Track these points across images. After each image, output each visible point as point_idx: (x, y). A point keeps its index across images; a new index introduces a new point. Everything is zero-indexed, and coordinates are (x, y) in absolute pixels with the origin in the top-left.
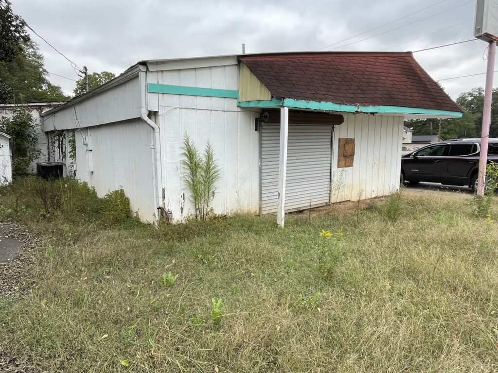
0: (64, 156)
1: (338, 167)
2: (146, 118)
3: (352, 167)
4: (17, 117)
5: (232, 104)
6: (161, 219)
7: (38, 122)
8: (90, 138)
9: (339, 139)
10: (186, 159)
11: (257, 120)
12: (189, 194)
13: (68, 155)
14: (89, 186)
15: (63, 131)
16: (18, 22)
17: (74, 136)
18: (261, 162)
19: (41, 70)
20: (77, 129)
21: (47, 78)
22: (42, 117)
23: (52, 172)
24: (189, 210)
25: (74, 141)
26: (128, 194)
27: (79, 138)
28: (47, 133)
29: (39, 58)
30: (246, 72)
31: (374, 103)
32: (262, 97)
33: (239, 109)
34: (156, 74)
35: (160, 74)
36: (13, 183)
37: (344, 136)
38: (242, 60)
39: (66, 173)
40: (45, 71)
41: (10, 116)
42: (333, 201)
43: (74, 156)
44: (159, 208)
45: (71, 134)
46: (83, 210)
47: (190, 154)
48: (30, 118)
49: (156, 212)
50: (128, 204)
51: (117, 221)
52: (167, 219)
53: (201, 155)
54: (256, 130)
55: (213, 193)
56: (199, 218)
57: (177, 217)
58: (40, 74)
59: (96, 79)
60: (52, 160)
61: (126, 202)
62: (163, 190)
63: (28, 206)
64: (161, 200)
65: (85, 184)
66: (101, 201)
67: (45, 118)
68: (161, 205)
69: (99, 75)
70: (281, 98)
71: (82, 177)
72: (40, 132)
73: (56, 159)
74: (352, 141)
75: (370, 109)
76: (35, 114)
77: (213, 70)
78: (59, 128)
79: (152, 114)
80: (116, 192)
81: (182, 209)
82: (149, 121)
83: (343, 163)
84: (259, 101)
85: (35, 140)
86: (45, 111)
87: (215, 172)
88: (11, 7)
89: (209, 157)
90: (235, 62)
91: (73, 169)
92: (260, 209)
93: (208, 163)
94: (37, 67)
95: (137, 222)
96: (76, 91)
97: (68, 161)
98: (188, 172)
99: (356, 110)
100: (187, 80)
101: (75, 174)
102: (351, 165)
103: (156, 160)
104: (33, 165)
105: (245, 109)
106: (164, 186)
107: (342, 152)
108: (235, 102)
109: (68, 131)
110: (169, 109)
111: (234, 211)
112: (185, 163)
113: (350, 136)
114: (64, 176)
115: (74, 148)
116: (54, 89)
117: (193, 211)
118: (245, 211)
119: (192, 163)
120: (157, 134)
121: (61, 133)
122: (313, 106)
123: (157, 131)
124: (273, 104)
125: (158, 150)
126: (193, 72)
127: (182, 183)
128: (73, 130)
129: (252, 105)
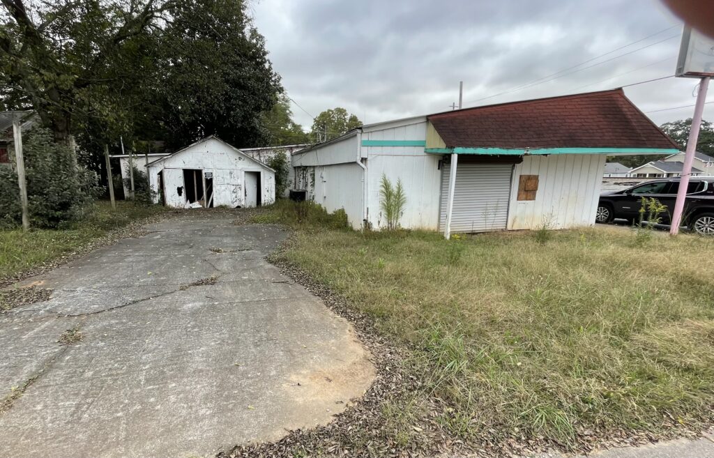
0: (306, 185)
1: (518, 200)
2: (359, 162)
3: (533, 201)
4: (278, 156)
5: (421, 151)
6: (366, 227)
7: (290, 160)
8: (325, 173)
9: (521, 176)
10: (383, 189)
11: (440, 161)
12: (384, 212)
13: (309, 184)
14: (323, 206)
15: (306, 167)
16: (276, 77)
17: (314, 171)
18: (441, 193)
19: (288, 112)
20: (317, 166)
21: (292, 118)
22: (292, 155)
23: (299, 196)
24: (384, 223)
25: (314, 175)
26: (346, 212)
27: (318, 173)
28: (295, 168)
29: (287, 101)
30: (432, 127)
31: (547, 146)
32: (439, 145)
33: (426, 154)
34: (367, 134)
35: (370, 134)
36: (275, 203)
37: (526, 172)
38: (429, 119)
39: (308, 197)
40: (291, 112)
41: (273, 155)
42: (509, 227)
43: (313, 185)
44: (364, 220)
45: (312, 169)
46: (319, 220)
47: (386, 186)
48: (284, 156)
49: (363, 222)
50: (347, 218)
51: (339, 227)
52: (369, 228)
53: (394, 188)
54: (439, 169)
55: (402, 213)
56: (390, 229)
57: (376, 227)
58: (286, 115)
59: (330, 115)
60: (297, 188)
61: (345, 217)
62: (368, 209)
63: (289, 216)
64: (366, 214)
65: (320, 205)
66: (330, 215)
67: (295, 157)
68: (366, 218)
69: (332, 111)
70: (452, 147)
71: (318, 200)
72: (290, 166)
73: (301, 187)
74: (536, 178)
75: (543, 151)
76: (288, 154)
77: (407, 127)
78: (304, 164)
79: (364, 160)
80: (340, 210)
81: (379, 222)
82: (361, 164)
83: (524, 196)
84: (439, 149)
85: (287, 173)
86: (295, 151)
87: (405, 198)
88: (272, 66)
89: (399, 189)
90: (424, 120)
91: (312, 195)
92: (439, 227)
93: (399, 192)
94: (285, 109)
95: (352, 229)
96: (313, 128)
97: (309, 188)
98: (385, 198)
99: (525, 152)
100: (389, 136)
101: (313, 198)
102: (534, 199)
103: (364, 188)
104: (287, 192)
105: (430, 154)
106: (369, 206)
107: (523, 187)
108: (423, 149)
109: (310, 167)
110: (373, 156)
111: (417, 227)
112: (382, 192)
113: (534, 173)
114: (306, 199)
115: (314, 180)
116: (296, 127)
117: (386, 225)
118: (426, 228)
119: (388, 193)
120: (366, 173)
121: (305, 168)
122: (481, 151)
123: (366, 170)
124: (447, 151)
125: (366, 182)
126: (392, 130)
127: (381, 205)
128: (314, 167)
129: (434, 151)
